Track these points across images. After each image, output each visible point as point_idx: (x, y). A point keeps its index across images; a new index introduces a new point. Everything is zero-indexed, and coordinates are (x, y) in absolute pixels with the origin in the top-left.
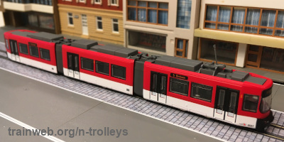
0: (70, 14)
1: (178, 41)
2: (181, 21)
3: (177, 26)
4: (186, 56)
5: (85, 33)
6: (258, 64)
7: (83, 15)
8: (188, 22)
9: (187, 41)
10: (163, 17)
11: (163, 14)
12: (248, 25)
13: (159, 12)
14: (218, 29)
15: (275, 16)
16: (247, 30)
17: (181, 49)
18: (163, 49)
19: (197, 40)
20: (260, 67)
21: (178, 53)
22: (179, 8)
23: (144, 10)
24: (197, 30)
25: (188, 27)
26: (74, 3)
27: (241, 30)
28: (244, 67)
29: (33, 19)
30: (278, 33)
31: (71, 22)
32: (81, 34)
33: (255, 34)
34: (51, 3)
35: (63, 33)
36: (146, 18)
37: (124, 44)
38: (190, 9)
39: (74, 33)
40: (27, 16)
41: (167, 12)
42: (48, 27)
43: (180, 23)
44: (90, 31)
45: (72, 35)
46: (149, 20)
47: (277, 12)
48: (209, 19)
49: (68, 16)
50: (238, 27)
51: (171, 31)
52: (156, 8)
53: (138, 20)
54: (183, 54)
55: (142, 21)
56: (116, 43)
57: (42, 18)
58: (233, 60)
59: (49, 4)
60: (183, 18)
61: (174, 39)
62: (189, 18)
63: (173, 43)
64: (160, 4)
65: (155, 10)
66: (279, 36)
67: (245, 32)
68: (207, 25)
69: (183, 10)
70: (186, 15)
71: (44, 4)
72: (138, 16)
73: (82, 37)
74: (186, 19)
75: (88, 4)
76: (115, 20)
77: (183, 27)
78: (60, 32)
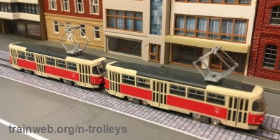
0: (56, 22)
1: (152, 46)
2: (153, 29)
3: (151, 33)
4: (159, 60)
6: (220, 66)
7: (67, 23)
8: (159, 29)
9: (159, 46)
10: (139, 25)
11: (139, 22)
12: (210, 33)
13: (135, 20)
14: (185, 36)
15: (233, 24)
16: (210, 36)
17: (155, 54)
18: (139, 54)
19: (168, 45)
20: (222, 69)
21: (152, 57)
22: (152, 17)
23: (122, 18)
24: (168, 36)
25: (160, 34)
26: (59, 12)
27: (205, 37)
29: (21, 27)
31: (57, 30)
32: (66, 41)
33: (217, 39)
34: (38, 12)
35: (49, 40)
36: (123, 26)
37: (105, 50)
38: (161, 18)
40: (16, 24)
41: (142, 20)
42: (35, 34)
43: (153, 30)
46: (126, 28)
47: (234, 21)
48: (179, 27)
49: (54, 24)
50: (203, 35)
51: (145, 37)
52: (133, 17)
53: (117, 28)
54: (157, 57)
55: (120, 28)
56: (98, 48)
57: (29, 26)
59: (36, 13)
60: (156, 25)
61: (148, 44)
62: (160, 25)
63: (148, 48)
64: (135, 13)
65: (131, 19)
66: (236, 42)
68: (176, 32)
69: (155, 19)
70: (158, 23)
71: (32, 13)
72: (116, 24)
73: (67, 43)
74: (158, 27)
75: (72, 13)
76: (97, 28)
77: (155, 33)
78: (46, 39)
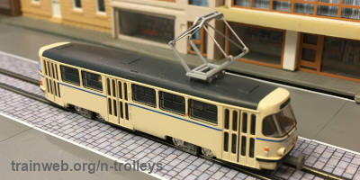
5: (57, 14)
6: (317, 65)
12: (298, 2)
14: (253, 7)
16: (298, 9)
17: (198, 41)
20: (321, 70)
24: (221, 9)
25: (206, 5)
27: (288, 10)
28: (296, 70)
30: (347, 13)
32: (50, 17)
33: (311, 15)
35: (25, 15)
37: (113, 32)
39: (40, 15)
44: (63, 11)
45: (37, 18)
50: (285, 5)
51: (180, 11)
58: (278, 59)
61: (186, 23)
66: (349, 19)
67: (295, 12)
68: (237, 1)
73: (52, 20)
77: (199, 4)
78: (19, 13)
